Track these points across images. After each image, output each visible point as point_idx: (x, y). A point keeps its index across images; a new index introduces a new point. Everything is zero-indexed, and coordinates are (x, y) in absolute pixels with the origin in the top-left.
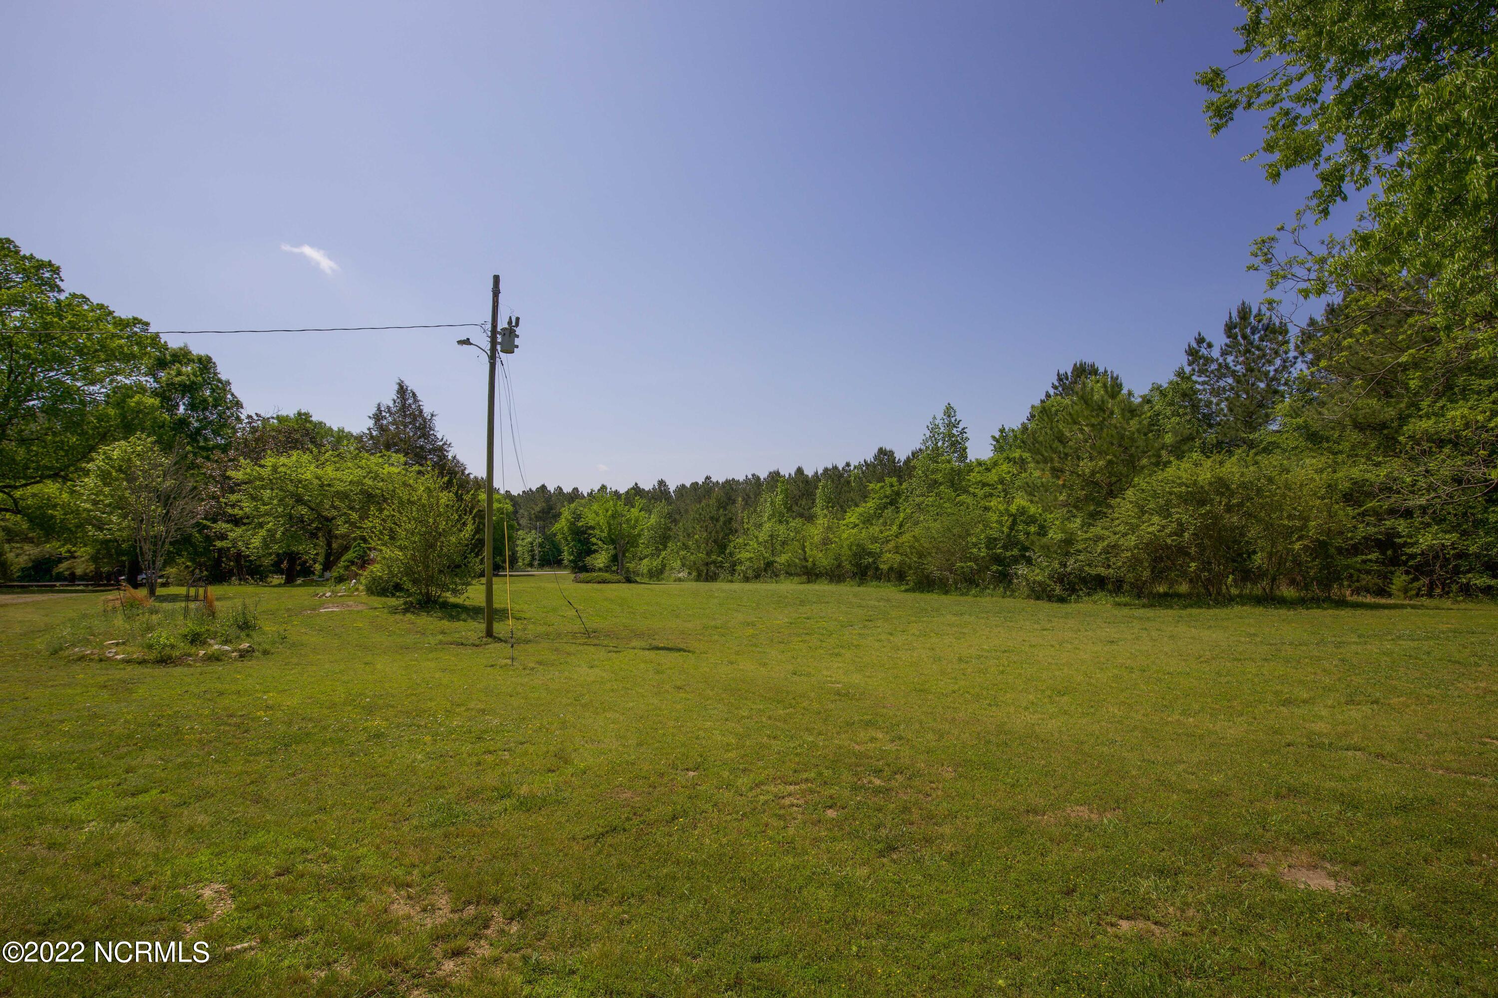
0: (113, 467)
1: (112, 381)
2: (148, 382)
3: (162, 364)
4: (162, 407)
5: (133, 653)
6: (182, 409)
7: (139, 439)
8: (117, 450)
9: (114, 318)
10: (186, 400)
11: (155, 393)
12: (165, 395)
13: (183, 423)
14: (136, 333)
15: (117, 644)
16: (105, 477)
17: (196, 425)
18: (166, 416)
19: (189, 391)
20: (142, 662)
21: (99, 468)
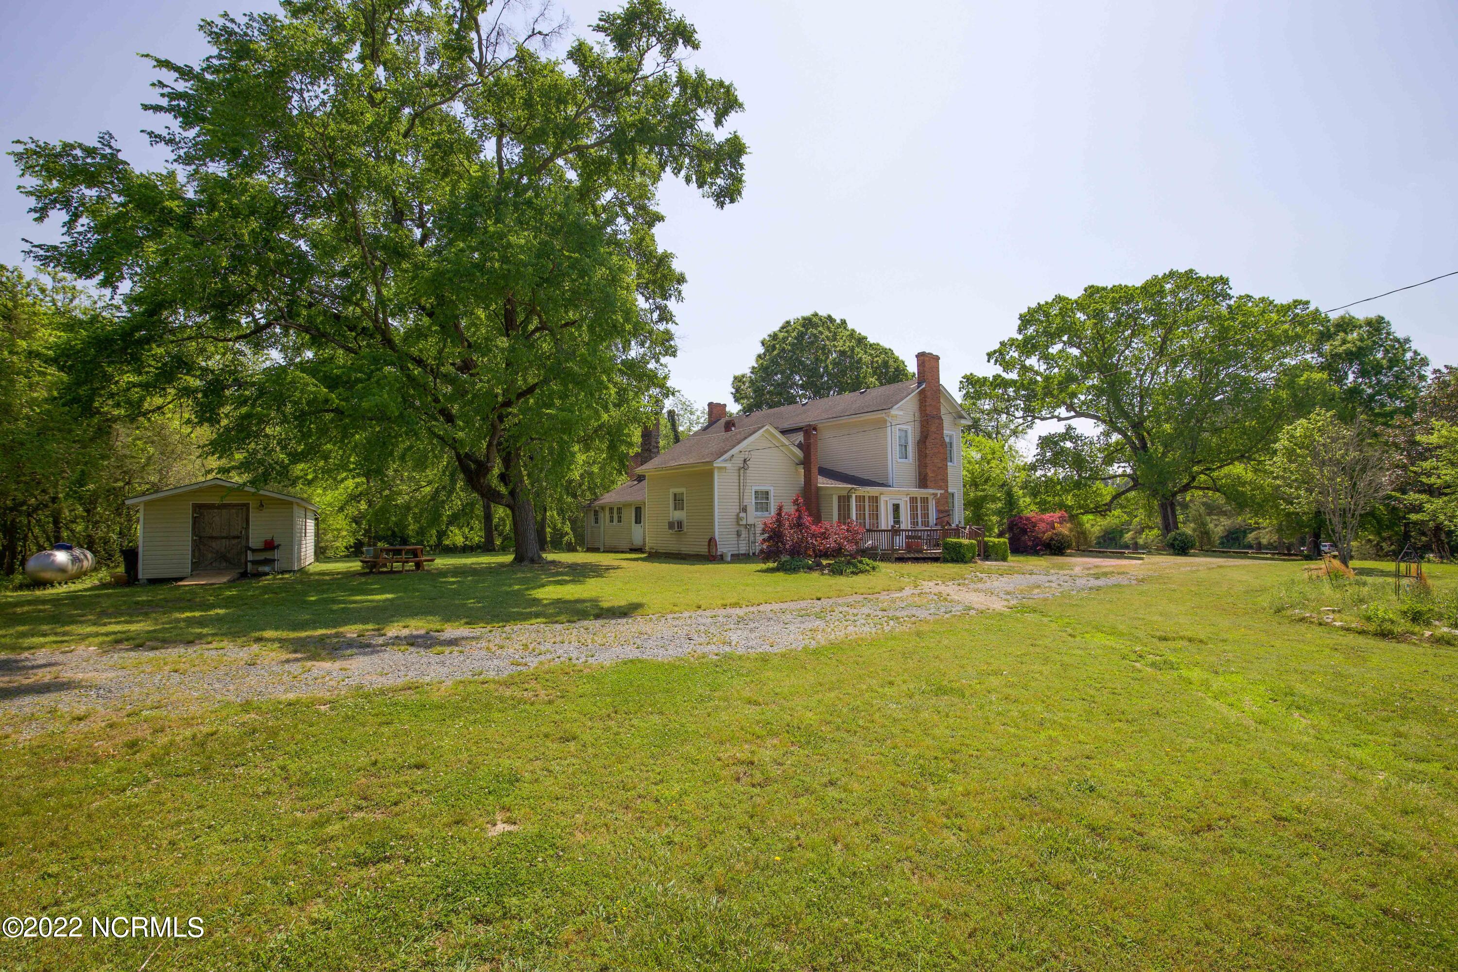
0: (1295, 445)
1: (1281, 365)
2: (1311, 358)
3: (1325, 336)
4: (1331, 379)
5: (1352, 622)
6: (1351, 377)
7: (1318, 415)
8: (1300, 427)
9: (1275, 306)
10: (1355, 368)
11: (1322, 368)
12: (1331, 366)
13: (1354, 391)
14: (1297, 315)
15: (1334, 611)
16: (1290, 454)
17: (1369, 391)
18: (1336, 388)
19: (1357, 358)
20: (1362, 632)
21: (1285, 447)
